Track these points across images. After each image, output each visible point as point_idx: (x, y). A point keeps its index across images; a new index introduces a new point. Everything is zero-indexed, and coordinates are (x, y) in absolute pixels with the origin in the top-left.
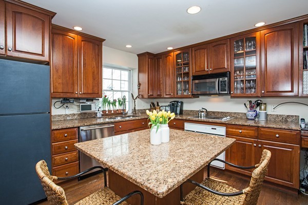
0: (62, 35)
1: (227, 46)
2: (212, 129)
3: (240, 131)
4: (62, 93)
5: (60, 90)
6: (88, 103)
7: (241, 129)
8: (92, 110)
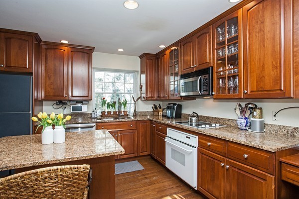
0: (54, 49)
1: (210, 35)
2: (187, 137)
3: (209, 144)
4: (54, 96)
5: (52, 94)
6: (79, 105)
7: (210, 142)
8: (83, 111)
